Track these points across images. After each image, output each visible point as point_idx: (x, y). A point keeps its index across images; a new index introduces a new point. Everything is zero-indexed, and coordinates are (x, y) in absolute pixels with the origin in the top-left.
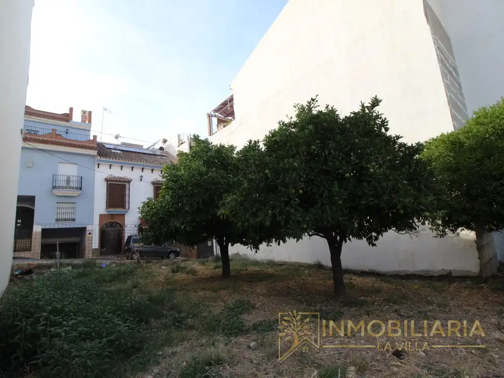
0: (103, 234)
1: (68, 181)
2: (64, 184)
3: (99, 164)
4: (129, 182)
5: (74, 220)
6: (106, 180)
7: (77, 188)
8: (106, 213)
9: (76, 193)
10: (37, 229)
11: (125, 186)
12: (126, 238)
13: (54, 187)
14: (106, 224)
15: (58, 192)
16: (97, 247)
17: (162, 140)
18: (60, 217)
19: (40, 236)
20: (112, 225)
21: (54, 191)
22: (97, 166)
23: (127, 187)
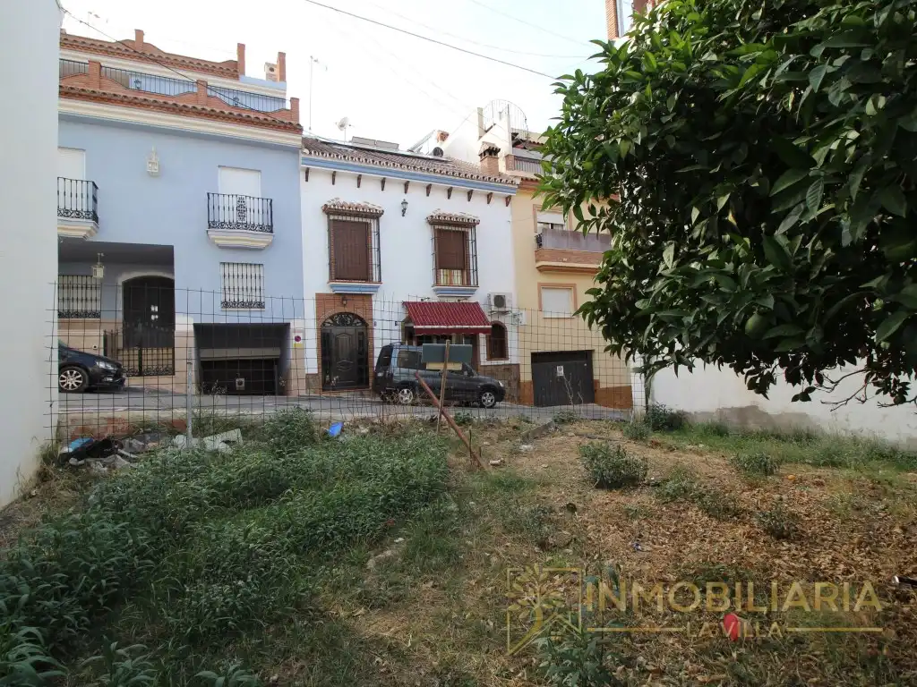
0: (325, 341)
1: (241, 209)
2: (232, 216)
3: (307, 172)
4: (376, 216)
5: (261, 305)
6: (328, 211)
7: (262, 228)
8: (329, 291)
9: (260, 239)
10: (184, 324)
11: (367, 225)
12: (377, 353)
13: (212, 225)
14: (331, 318)
15: (220, 236)
16: (316, 371)
17: (436, 135)
18: (231, 298)
19: (192, 342)
20: (343, 319)
21: (214, 234)
22: (303, 175)
23: (374, 228)
